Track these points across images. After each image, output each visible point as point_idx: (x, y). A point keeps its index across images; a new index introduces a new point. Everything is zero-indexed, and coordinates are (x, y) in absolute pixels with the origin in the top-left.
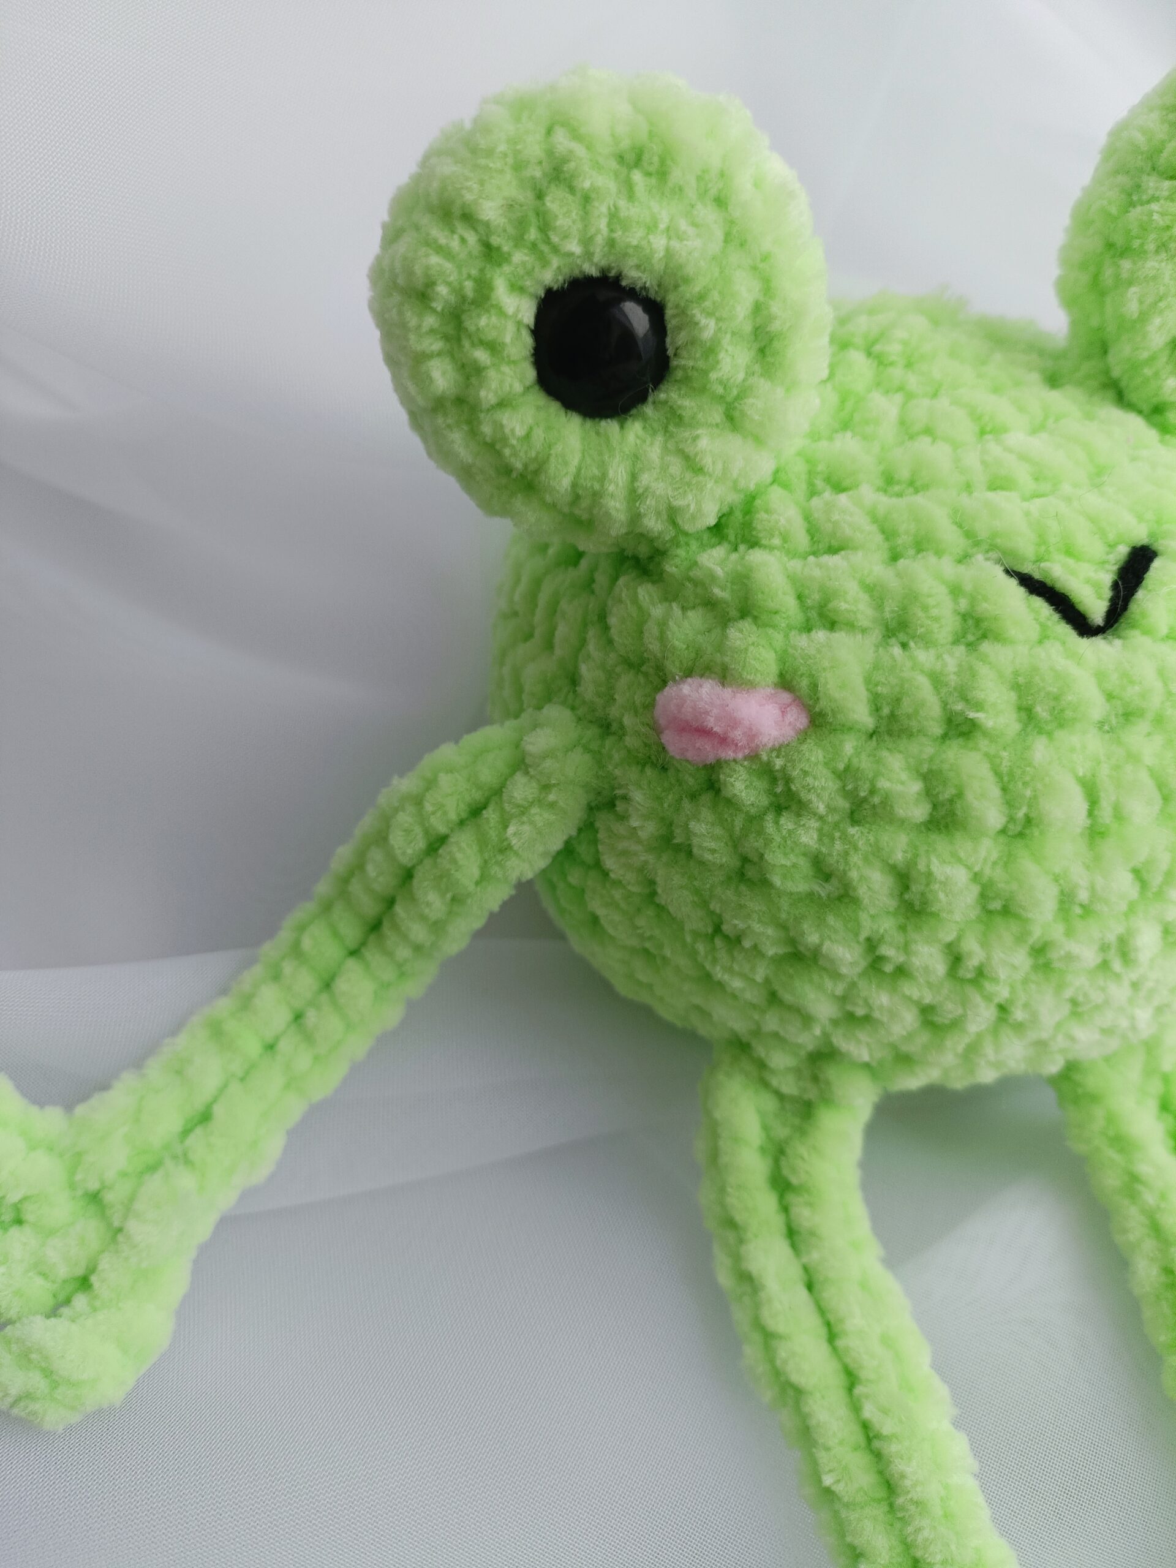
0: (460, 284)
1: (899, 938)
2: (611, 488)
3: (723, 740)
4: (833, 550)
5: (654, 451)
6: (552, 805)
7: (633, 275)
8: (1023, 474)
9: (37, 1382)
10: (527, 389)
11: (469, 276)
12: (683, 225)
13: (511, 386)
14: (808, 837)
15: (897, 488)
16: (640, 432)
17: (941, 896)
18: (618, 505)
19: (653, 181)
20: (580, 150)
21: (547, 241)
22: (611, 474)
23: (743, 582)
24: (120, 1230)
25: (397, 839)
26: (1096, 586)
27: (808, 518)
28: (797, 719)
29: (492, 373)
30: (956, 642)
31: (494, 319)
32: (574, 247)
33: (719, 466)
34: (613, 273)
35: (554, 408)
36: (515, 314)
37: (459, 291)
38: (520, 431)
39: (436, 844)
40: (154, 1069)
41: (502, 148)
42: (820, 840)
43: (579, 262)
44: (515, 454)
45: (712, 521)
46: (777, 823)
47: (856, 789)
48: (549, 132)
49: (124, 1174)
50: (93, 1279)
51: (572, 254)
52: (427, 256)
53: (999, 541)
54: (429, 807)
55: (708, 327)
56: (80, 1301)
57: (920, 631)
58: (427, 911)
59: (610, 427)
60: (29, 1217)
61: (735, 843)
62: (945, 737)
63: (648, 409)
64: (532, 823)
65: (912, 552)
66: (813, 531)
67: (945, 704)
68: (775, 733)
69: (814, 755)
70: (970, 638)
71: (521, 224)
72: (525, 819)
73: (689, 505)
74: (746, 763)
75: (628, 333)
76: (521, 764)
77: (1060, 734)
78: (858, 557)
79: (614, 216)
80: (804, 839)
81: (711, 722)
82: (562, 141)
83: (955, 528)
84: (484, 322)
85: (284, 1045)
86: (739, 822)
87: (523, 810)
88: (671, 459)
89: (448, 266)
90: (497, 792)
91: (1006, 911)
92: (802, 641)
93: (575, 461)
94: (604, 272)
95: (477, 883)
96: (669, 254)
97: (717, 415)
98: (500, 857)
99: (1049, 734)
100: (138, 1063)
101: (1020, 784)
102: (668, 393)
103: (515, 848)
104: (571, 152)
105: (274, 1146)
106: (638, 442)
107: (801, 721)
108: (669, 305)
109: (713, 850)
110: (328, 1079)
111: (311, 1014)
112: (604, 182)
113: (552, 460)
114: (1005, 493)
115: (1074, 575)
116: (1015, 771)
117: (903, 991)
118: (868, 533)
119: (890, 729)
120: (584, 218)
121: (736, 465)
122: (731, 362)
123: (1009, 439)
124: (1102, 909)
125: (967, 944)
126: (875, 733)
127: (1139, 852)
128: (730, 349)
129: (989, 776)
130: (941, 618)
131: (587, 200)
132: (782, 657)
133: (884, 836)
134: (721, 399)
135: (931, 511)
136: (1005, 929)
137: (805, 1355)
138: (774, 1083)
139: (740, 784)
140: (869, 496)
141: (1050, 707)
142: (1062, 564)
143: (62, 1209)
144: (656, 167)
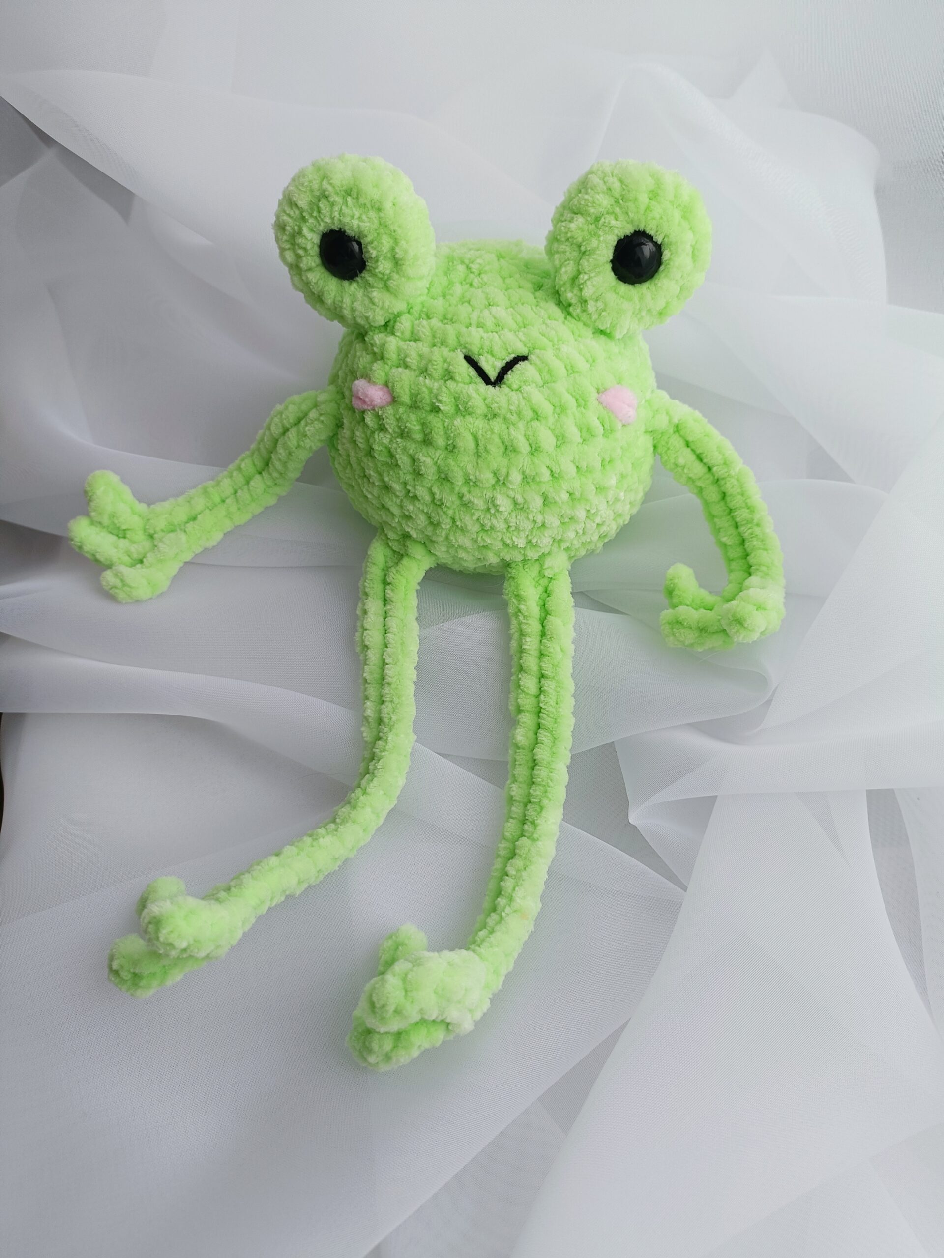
0: (294, 226)
1: (412, 483)
2: (344, 306)
3: (364, 402)
4: (416, 340)
5: (360, 294)
6: (322, 422)
7: (350, 233)
8: (490, 323)
9: (118, 583)
10: (317, 266)
11: (296, 225)
12: (364, 217)
13: (311, 264)
14: (386, 441)
15: (446, 321)
16: (357, 287)
17: (423, 468)
18: (347, 312)
19: (355, 201)
20: (330, 188)
21: (320, 217)
22: (344, 301)
23: (383, 345)
24: (156, 546)
26: (494, 367)
27: (413, 326)
28: (387, 398)
29: (304, 259)
30: (442, 379)
31: (303, 241)
32: (328, 220)
33: (380, 304)
34: (342, 230)
35: (327, 274)
36: (311, 239)
37: (293, 229)
38: (314, 280)
40: (181, 500)
41: (306, 184)
42: (390, 442)
43: (330, 225)
44: (314, 288)
45: (383, 323)
46: (378, 435)
47: (401, 426)
48: (323, 180)
49: (162, 531)
50: (145, 560)
51: (327, 222)
52: (283, 216)
53: (467, 345)
54: (284, 416)
55: (374, 253)
56: (139, 566)
57: (429, 372)
58: (280, 456)
59: (346, 283)
60: (128, 536)
61: (368, 441)
62: (431, 411)
63: (359, 279)
64: (314, 427)
65: (439, 345)
66: (412, 333)
67: (431, 399)
68: (379, 401)
69: (390, 410)
70: (446, 378)
71: (312, 210)
72: (312, 425)
73: (370, 316)
74: (372, 411)
75: (352, 251)
76: (316, 405)
77: (467, 417)
78: (420, 344)
79: (341, 211)
80: (384, 441)
81: (360, 394)
82: (325, 184)
83: (455, 338)
85: (228, 501)
86: (369, 433)
87: (312, 421)
88: (366, 298)
89: (290, 220)
90: (306, 415)
91: (447, 479)
92: (394, 370)
93: (333, 295)
94: (340, 229)
95: (296, 448)
97: (381, 285)
98: (304, 439)
99: (464, 416)
100: (177, 495)
101: (450, 432)
102: (365, 274)
103: (308, 436)
104: (327, 188)
105: (218, 536)
106: (355, 290)
107: (389, 399)
108: (363, 244)
109: (362, 443)
110: (242, 518)
111: (240, 492)
112: (338, 199)
113: (325, 292)
114: (480, 329)
115: (487, 362)
116: (450, 427)
117: (418, 506)
118: (428, 336)
119: (415, 406)
120: (331, 211)
121: (387, 304)
122: (384, 266)
123: (493, 309)
124: (481, 485)
125: (435, 490)
126: (411, 407)
127: (495, 466)
128: (383, 262)
129: (441, 427)
130: (437, 369)
131: (332, 205)
132: (387, 375)
133: (408, 444)
134: (381, 279)
135: (451, 331)
136: (447, 486)
137: (373, 637)
138: (390, 544)
139: (369, 419)
140: (435, 322)
141: (465, 407)
142: (486, 357)
143: (140, 536)
144: (355, 196)
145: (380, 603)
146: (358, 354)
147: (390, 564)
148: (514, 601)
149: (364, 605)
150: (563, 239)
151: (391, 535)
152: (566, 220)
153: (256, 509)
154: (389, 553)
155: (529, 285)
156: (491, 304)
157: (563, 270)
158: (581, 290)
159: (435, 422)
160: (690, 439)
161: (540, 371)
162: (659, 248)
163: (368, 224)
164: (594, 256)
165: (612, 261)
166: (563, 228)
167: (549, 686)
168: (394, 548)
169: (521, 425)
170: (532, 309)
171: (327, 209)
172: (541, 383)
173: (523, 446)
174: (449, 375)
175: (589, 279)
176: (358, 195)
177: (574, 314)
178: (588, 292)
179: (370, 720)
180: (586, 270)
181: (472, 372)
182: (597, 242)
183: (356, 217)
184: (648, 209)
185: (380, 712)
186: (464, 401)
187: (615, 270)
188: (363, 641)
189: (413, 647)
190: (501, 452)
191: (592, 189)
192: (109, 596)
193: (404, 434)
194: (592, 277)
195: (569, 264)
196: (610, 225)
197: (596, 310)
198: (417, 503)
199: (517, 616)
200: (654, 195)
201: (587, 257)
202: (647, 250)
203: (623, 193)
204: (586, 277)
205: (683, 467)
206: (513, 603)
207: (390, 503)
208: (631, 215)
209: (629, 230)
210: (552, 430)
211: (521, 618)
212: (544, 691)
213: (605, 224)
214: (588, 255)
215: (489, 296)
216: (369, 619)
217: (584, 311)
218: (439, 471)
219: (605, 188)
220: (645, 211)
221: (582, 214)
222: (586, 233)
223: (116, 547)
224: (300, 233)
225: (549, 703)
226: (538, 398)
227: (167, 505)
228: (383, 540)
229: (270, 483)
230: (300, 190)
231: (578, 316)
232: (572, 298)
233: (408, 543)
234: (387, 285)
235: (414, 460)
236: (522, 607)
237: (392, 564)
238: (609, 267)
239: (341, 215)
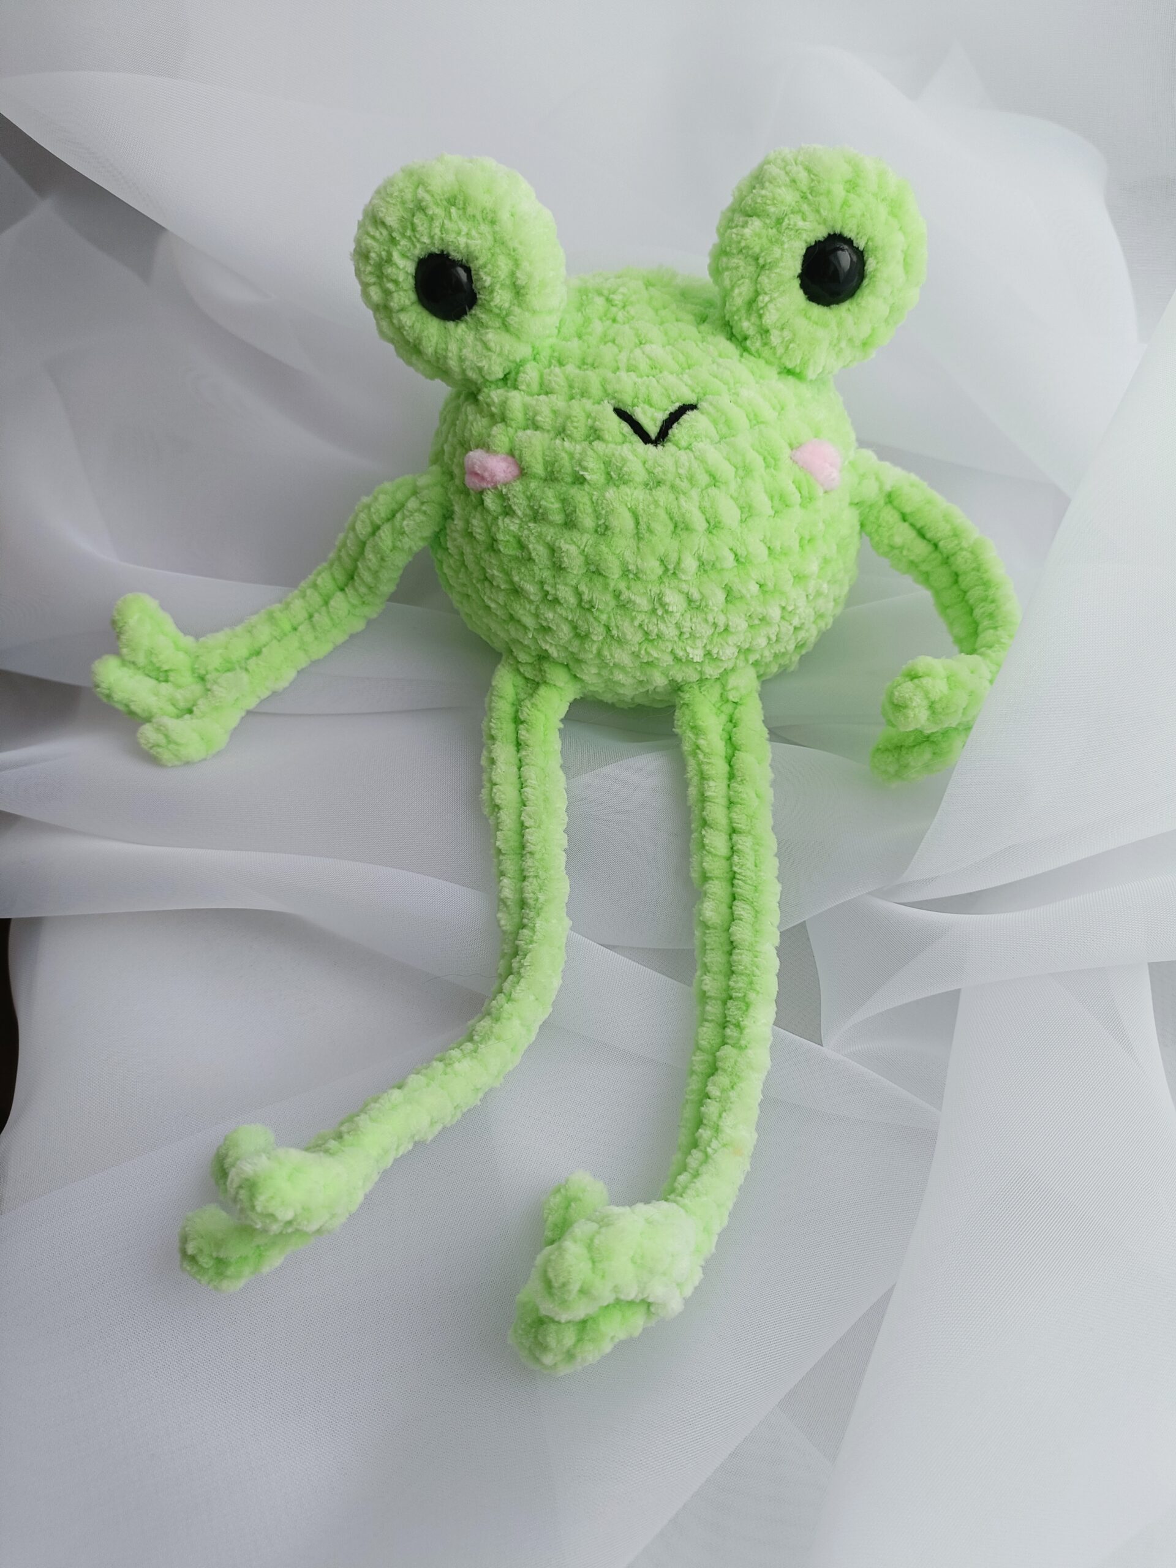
0: (381, 252)
1: (551, 581)
2: (450, 355)
3: (483, 478)
4: (547, 393)
5: (470, 338)
6: (425, 513)
7: (455, 255)
8: (644, 365)
9: (161, 739)
10: (413, 304)
11: (384, 250)
12: (474, 233)
13: (404, 301)
14: (514, 528)
16: (465, 329)
17: (565, 559)
18: (454, 363)
19: (461, 212)
20: (428, 197)
21: (415, 237)
22: (449, 348)
23: (504, 403)
24: (209, 690)
25: (359, 526)
26: (654, 420)
27: (541, 377)
28: (513, 470)
29: (395, 295)
30: (585, 440)
31: (393, 271)
32: (426, 240)
33: (498, 349)
34: (445, 253)
35: (425, 314)
36: (404, 268)
37: (379, 256)
38: (409, 323)
39: (376, 529)
40: (239, 629)
41: (396, 194)
42: (519, 529)
43: (429, 247)
44: (408, 334)
45: (501, 376)
46: (503, 520)
47: (534, 505)
48: (418, 187)
49: (216, 670)
50: (195, 709)
51: (425, 243)
52: (366, 239)
53: (616, 395)
54: (372, 510)
55: (488, 280)
56: (187, 716)
57: (569, 432)
58: (369, 564)
59: (451, 325)
60: (171, 679)
61: (489, 530)
63: (468, 318)
64: (414, 520)
65: (578, 397)
66: (541, 385)
67: (572, 467)
68: (502, 475)
69: (518, 486)
70: (591, 438)
71: (405, 228)
72: (411, 518)
74: (493, 490)
75: (458, 280)
76: (415, 492)
77: (622, 487)
78: (553, 397)
79: (442, 226)
80: (512, 528)
81: (476, 468)
82: (421, 192)
83: (600, 387)
84: (389, 270)
85: (301, 628)
86: (490, 518)
87: (412, 513)
88: (478, 343)
89: (375, 244)
90: (402, 506)
91: (598, 572)
92: (520, 433)
93: (434, 340)
94: (442, 251)
95: (391, 551)
96: (467, 246)
97: (498, 324)
98: (401, 537)
99: (618, 487)
100: (234, 624)
101: (600, 508)
102: (476, 311)
103: (407, 532)
104: (423, 197)
105: (290, 674)
106: (464, 333)
107: (516, 472)
108: (472, 269)
109: (481, 534)
110: (321, 649)
111: (316, 615)
112: (439, 211)
113: (424, 339)
114: (632, 373)
115: (644, 413)
116: (600, 502)
117: (560, 612)
118: (563, 386)
119: (551, 477)
120: (430, 227)
121: (507, 348)
122: (501, 298)
123: (647, 348)
124: (644, 577)
125: (583, 588)
126: (546, 480)
127: (661, 550)
128: (500, 291)
129: (589, 503)
130: (579, 428)
131: (432, 219)
132: (511, 441)
133: (544, 529)
134: (498, 315)
135: (594, 378)
136: (598, 581)
137: (506, 793)
138: (522, 670)
139: (490, 501)
140: (571, 369)
141: (620, 474)
142: (642, 408)
143: (187, 679)
144: (461, 206)
145: (512, 749)
146: (470, 418)
147: (522, 696)
148: (690, 734)
149: (490, 752)
150: (735, 251)
151: (523, 657)
152: (737, 226)
153: (339, 637)
154: (520, 682)
155: (691, 317)
156: (643, 342)
157: (737, 291)
158: (760, 316)
159: (581, 498)
160: (907, 509)
161: (715, 422)
162: (860, 256)
163: (479, 242)
164: (778, 270)
165: (800, 276)
166: (734, 236)
167: (744, 843)
168: (527, 675)
169: (694, 493)
170: (697, 345)
171: (425, 225)
172: (717, 438)
173: (698, 522)
174: (595, 434)
175: (771, 301)
176: (464, 204)
177: (753, 349)
178: (770, 318)
179: (509, 903)
180: (766, 290)
181: (626, 428)
182: (779, 251)
183: (463, 233)
184: (845, 203)
185: (521, 891)
186: (617, 466)
187: (803, 286)
188: (492, 799)
189: (561, 804)
190: (669, 532)
191: (771, 182)
192: (150, 758)
193: (538, 515)
194: (774, 299)
195: (743, 283)
196: (797, 228)
197: (782, 342)
198: (559, 609)
199: (695, 755)
200: (852, 186)
201: (767, 272)
202: (845, 258)
203: (812, 185)
204: (767, 299)
205: (901, 548)
206: (689, 737)
207: (521, 612)
208: (824, 213)
209: (821, 233)
210: (736, 500)
211: (701, 756)
212: (738, 851)
213: (791, 227)
214: (768, 269)
215: (640, 332)
216: (499, 770)
217: (765, 344)
218: (588, 561)
219: (788, 179)
220: (842, 207)
221: (758, 216)
222: (764, 241)
223: (157, 694)
224: (389, 261)
225: (746, 865)
226: (715, 457)
227: (221, 637)
228: (511, 665)
229: (355, 601)
230: (388, 202)
231: (757, 351)
232: (749, 328)
233: (546, 666)
234: (507, 324)
235: (553, 550)
236: (702, 742)
237: (525, 696)
238: (797, 283)
239: (444, 232)
